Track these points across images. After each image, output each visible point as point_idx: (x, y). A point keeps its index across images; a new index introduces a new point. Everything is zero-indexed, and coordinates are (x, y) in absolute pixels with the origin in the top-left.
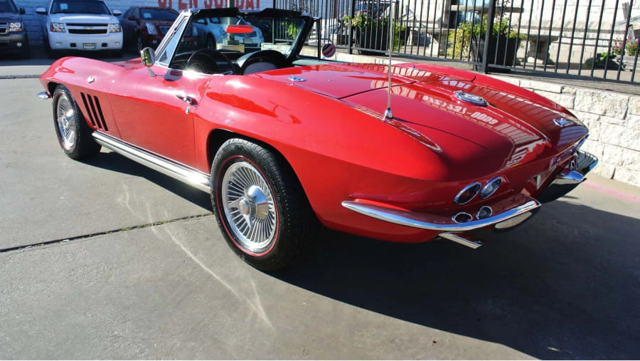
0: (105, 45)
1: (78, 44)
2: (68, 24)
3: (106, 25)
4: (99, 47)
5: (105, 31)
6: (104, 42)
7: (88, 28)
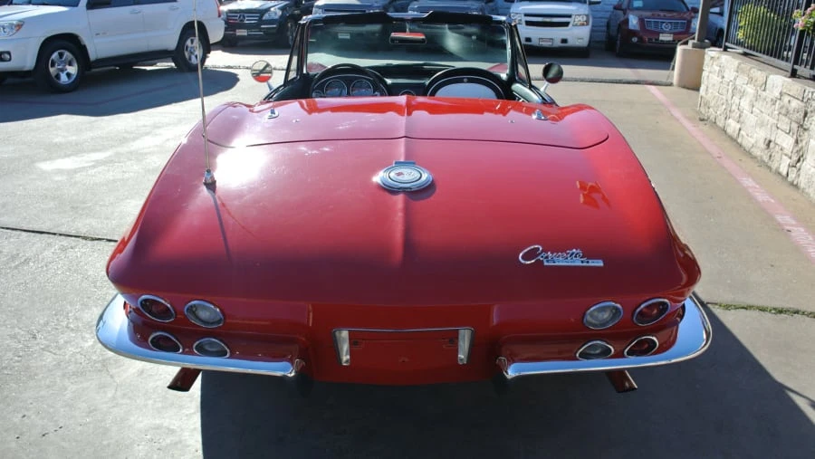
0: (564, 41)
1: (533, 40)
2: (526, 15)
3: (570, 16)
4: (558, 44)
5: (566, 24)
6: (564, 37)
7: (548, 20)
